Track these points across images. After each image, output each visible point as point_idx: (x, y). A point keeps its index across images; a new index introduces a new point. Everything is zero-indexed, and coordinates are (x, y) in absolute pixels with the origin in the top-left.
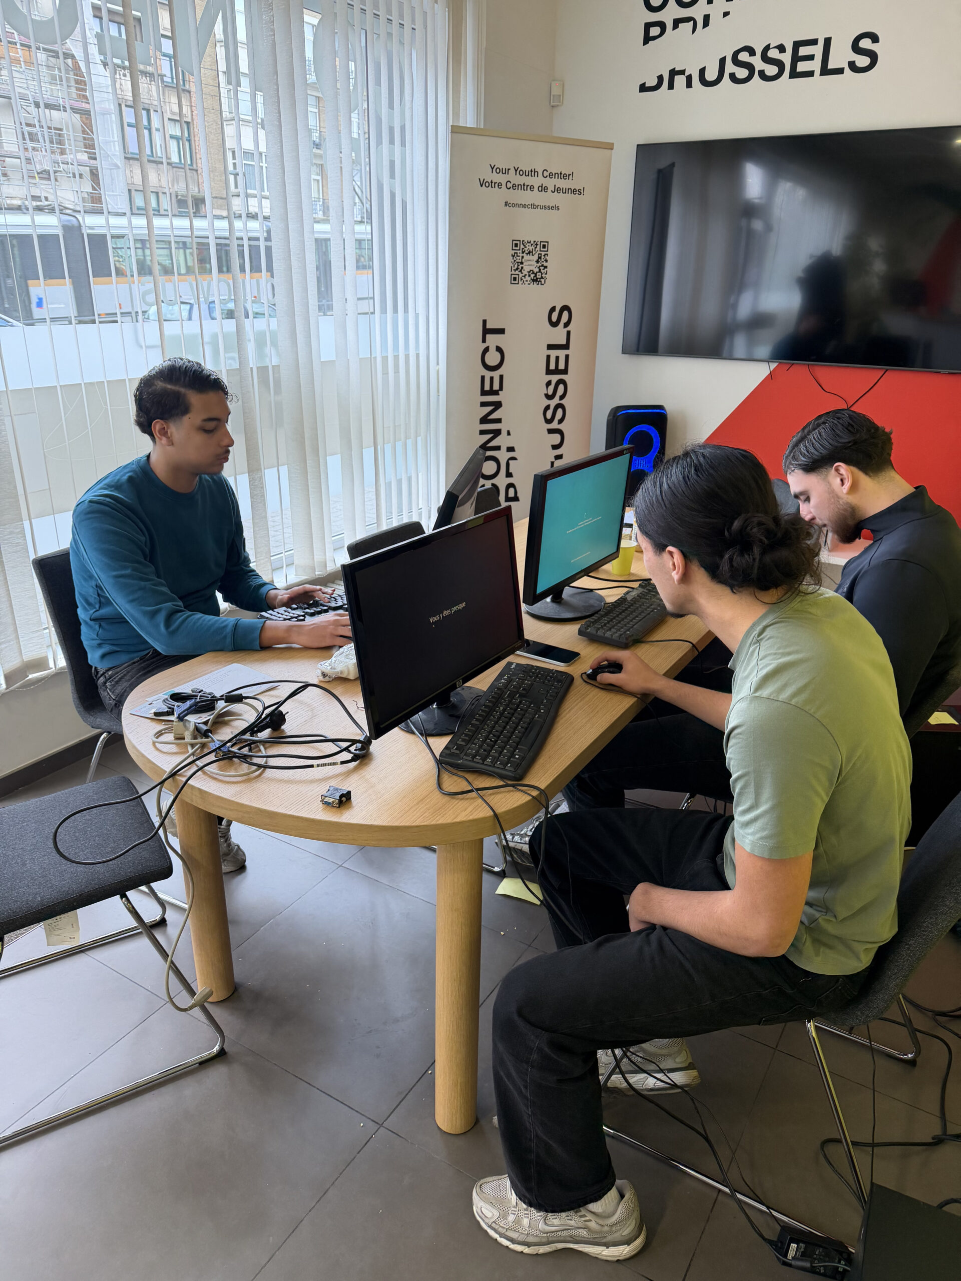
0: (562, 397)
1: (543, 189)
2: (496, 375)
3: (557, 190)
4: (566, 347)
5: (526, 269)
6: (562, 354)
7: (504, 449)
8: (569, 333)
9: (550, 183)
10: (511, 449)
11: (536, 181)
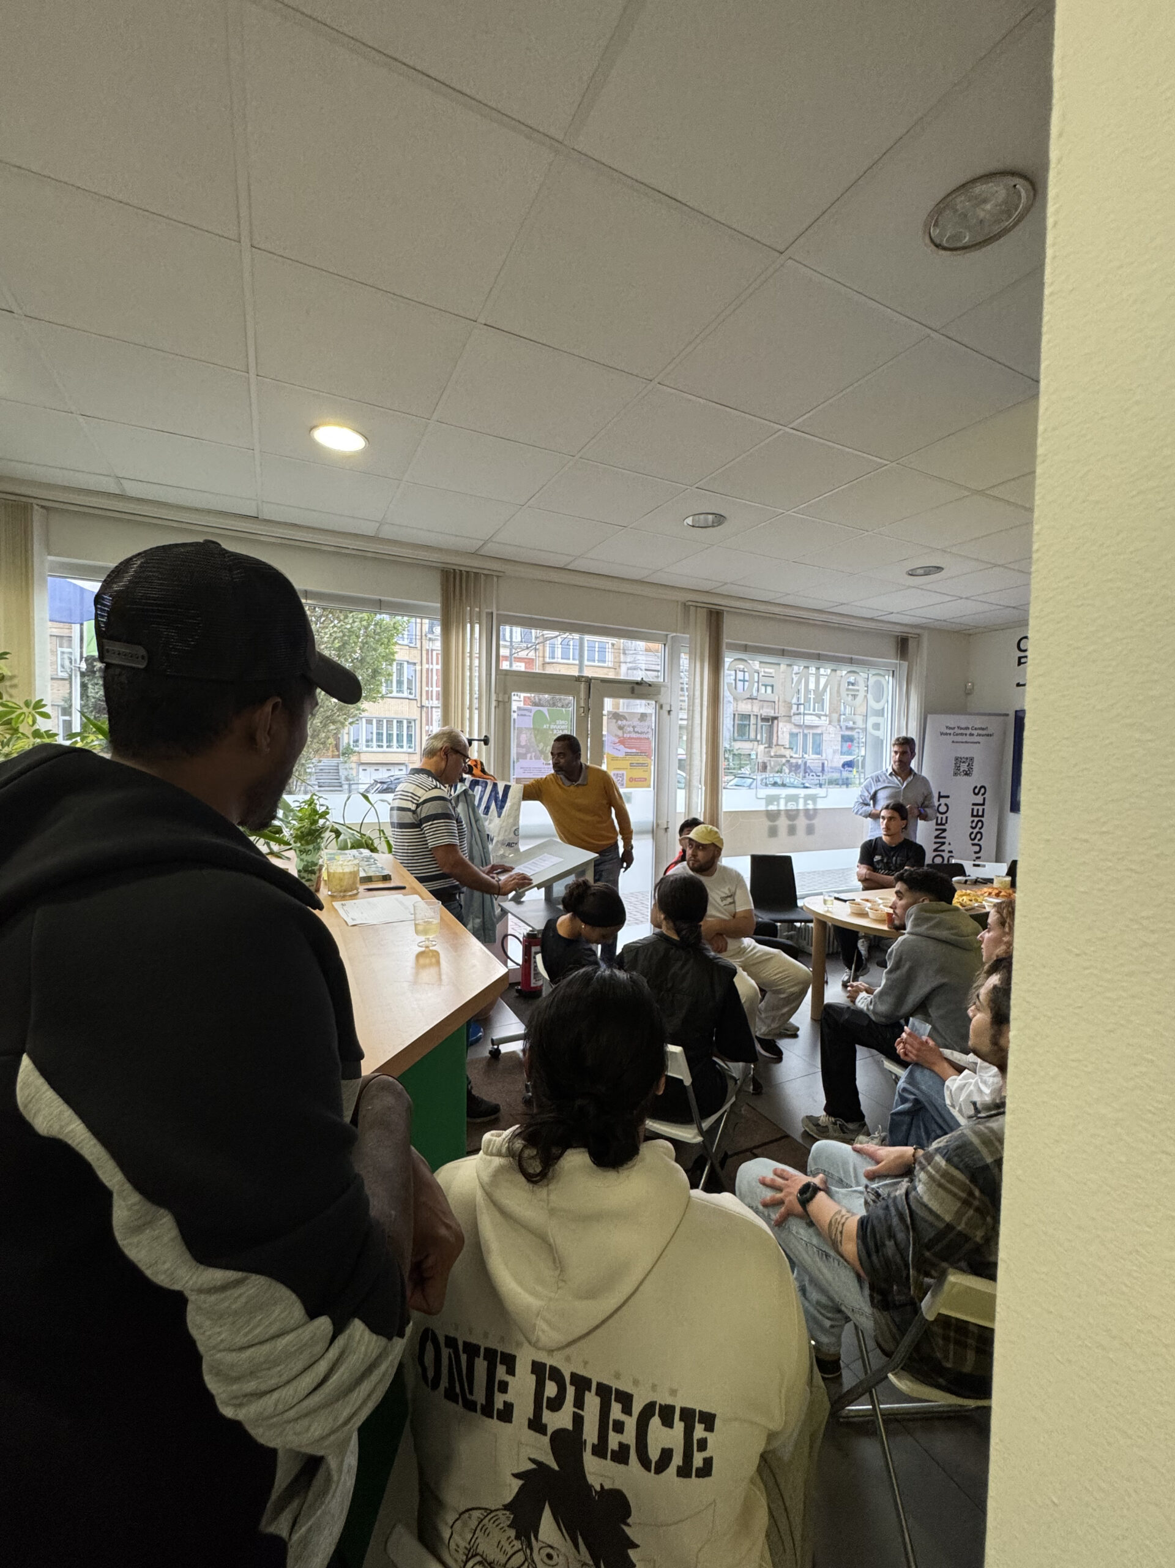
0: (980, 828)
1: (971, 735)
2: (944, 816)
3: (979, 735)
4: (983, 804)
5: (962, 769)
6: (980, 808)
7: (946, 851)
8: (984, 799)
9: (975, 732)
10: (951, 852)
11: (968, 732)
